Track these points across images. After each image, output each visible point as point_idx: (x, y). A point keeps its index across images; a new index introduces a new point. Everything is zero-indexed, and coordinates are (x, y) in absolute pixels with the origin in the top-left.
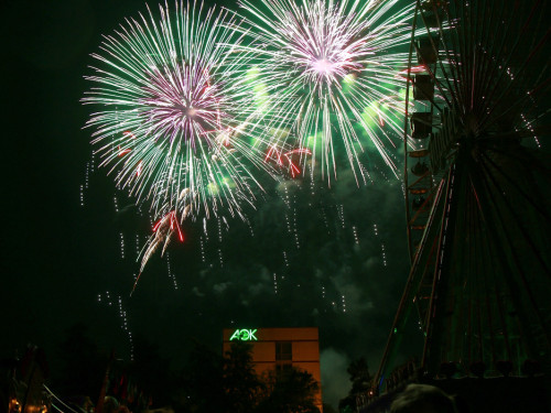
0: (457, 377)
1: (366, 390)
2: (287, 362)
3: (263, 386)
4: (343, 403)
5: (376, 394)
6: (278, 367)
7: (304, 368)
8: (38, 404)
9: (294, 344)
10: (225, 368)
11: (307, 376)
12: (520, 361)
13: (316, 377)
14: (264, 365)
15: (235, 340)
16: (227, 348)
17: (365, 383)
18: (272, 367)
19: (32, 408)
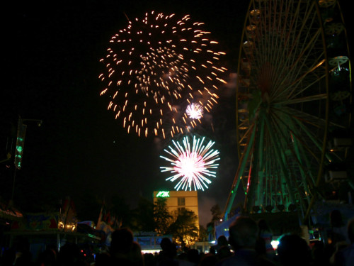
0: (260, 212)
1: (219, 219)
2: (183, 206)
3: (172, 217)
4: (209, 225)
5: (223, 220)
6: (179, 209)
7: (191, 209)
8: (71, 225)
9: (186, 199)
10: (155, 209)
11: (192, 213)
12: (288, 205)
13: (196, 213)
14: (172, 208)
15: (159, 197)
16: (155, 200)
17: (218, 216)
18: (176, 209)
19: (68, 226)
